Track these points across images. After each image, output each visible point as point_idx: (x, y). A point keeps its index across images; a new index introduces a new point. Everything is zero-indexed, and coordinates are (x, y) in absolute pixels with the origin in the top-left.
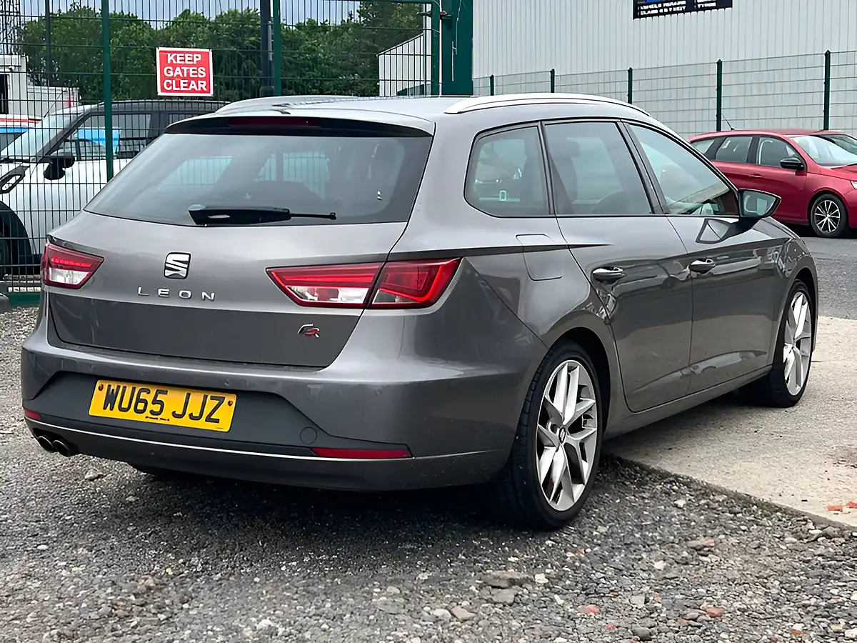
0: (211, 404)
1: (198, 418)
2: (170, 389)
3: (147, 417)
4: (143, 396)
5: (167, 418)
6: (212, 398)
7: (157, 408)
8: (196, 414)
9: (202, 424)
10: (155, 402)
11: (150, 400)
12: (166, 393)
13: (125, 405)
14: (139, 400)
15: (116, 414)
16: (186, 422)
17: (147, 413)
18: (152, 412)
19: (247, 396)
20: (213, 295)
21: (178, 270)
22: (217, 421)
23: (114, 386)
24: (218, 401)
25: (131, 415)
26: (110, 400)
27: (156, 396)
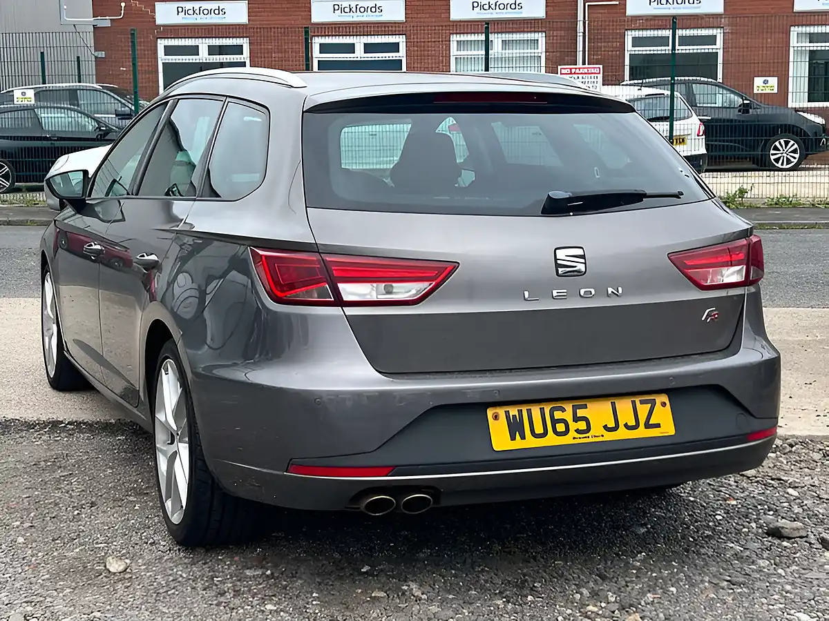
0: (643, 410)
1: (636, 427)
2: (590, 402)
3: (574, 438)
4: (558, 415)
5: (598, 434)
6: (642, 402)
7: (582, 425)
8: (632, 423)
9: (642, 433)
10: (576, 419)
11: (569, 418)
12: (585, 407)
13: (539, 429)
14: (555, 422)
15: (531, 442)
16: (622, 434)
17: (572, 433)
18: (577, 431)
19: (678, 392)
20: (620, 289)
21: (575, 267)
22: (658, 426)
23: (513, 411)
24: (650, 405)
25: (551, 440)
26: (515, 428)
27: (575, 414)
